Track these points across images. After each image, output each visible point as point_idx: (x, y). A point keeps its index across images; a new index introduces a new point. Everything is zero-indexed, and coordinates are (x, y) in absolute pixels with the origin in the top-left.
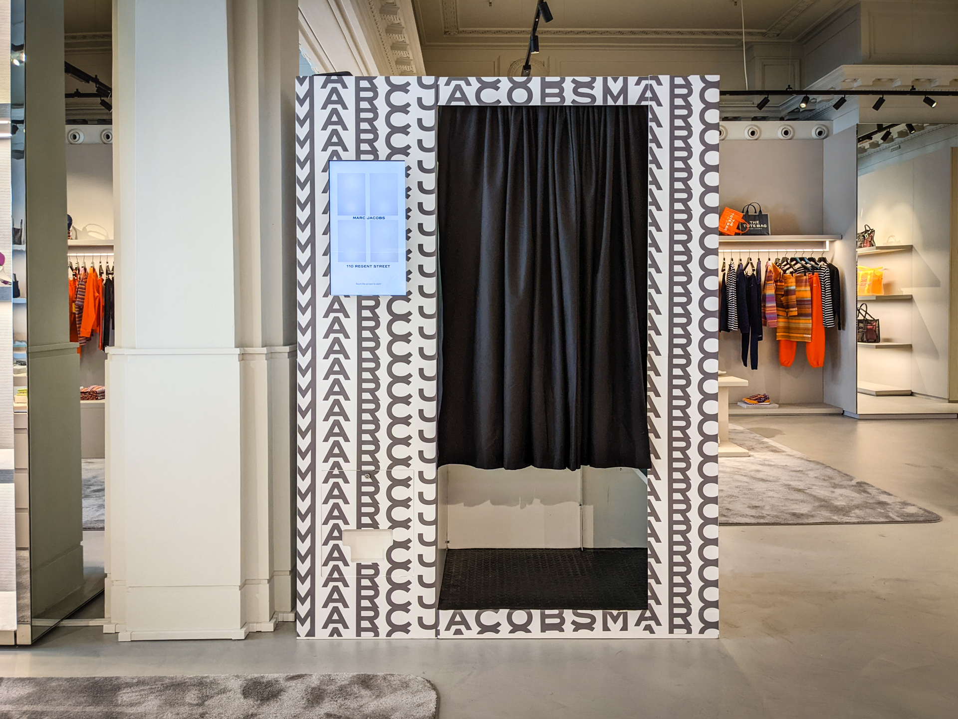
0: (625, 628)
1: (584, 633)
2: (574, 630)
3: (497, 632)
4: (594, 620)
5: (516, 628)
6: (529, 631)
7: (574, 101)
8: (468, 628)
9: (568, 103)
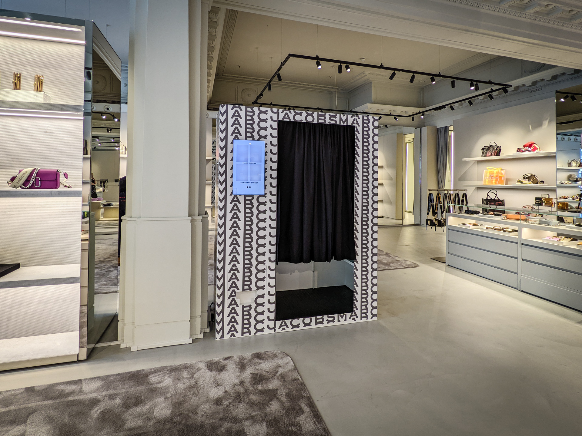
0: (345, 320)
1: (331, 324)
2: (328, 323)
3: (299, 327)
4: (334, 318)
5: (306, 325)
6: (311, 326)
7: (329, 122)
8: (287, 327)
9: (327, 123)
